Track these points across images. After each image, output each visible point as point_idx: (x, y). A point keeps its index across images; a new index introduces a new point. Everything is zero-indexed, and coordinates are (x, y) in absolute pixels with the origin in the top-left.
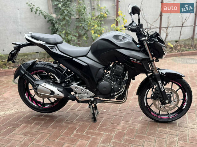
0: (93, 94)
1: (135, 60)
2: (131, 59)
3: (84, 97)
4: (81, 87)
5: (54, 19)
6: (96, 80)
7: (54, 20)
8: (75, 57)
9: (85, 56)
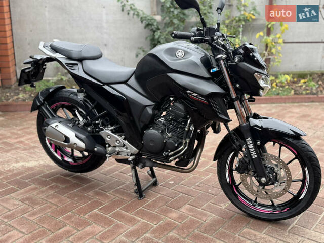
0: (135, 149)
1: (195, 94)
2: (189, 93)
3: (121, 153)
4: (116, 136)
5: (155, 24)
6: (140, 125)
7: (154, 26)
8: (108, 84)
9: (125, 82)
